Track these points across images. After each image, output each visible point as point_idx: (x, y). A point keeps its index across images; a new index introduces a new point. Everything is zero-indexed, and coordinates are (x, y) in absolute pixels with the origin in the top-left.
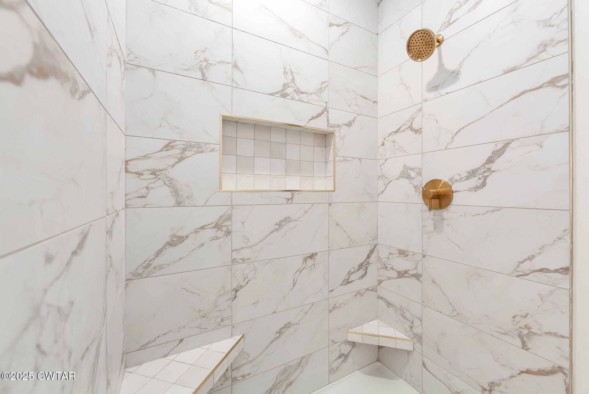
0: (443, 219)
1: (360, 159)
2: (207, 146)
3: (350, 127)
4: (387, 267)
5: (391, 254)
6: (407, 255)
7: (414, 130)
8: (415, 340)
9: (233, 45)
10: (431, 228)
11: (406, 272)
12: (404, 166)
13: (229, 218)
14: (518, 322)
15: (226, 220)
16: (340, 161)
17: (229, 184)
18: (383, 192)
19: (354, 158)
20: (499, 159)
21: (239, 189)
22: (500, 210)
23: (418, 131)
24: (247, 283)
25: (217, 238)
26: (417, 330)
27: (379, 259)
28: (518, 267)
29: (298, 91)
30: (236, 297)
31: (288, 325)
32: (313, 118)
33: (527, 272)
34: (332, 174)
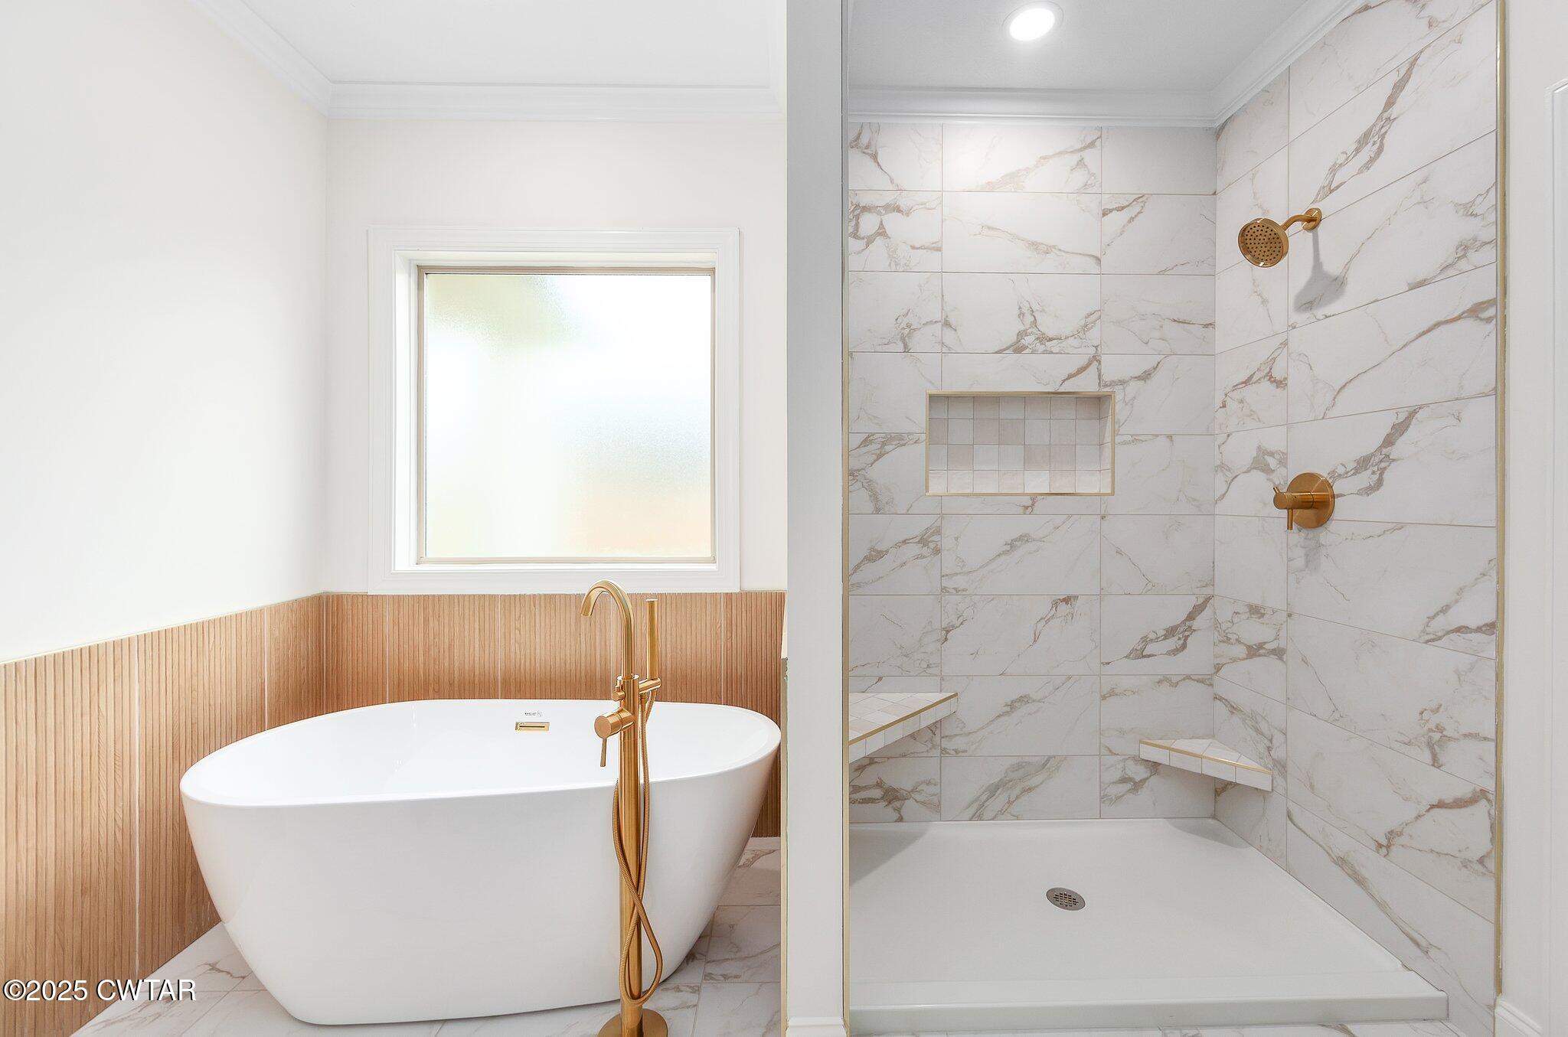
0: (1320, 546)
1: (1170, 437)
2: (911, 437)
3: (1148, 382)
4: (1230, 639)
5: (1237, 613)
6: (1263, 615)
7: (1275, 381)
8: (1276, 773)
9: (943, 296)
10: (1300, 562)
11: (1261, 646)
12: (1259, 448)
13: (938, 531)
14: (1427, 721)
15: (933, 534)
16: (1124, 443)
17: (937, 486)
18: (1224, 495)
19: (1157, 436)
20: (1402, 438)
21: (953, 491)
22: (1402, 527)
23: (1280, 384)
24: (962, 623)
25: (923, 557)
26: (1279, 753)
27: (1216, 624)
28: (1427, 626)
29: (1043, 339)
30: (946, 639)
31: (1024, 699)
32: (1070, 376)
33: (1440, 634)
34: (1109, 466)
